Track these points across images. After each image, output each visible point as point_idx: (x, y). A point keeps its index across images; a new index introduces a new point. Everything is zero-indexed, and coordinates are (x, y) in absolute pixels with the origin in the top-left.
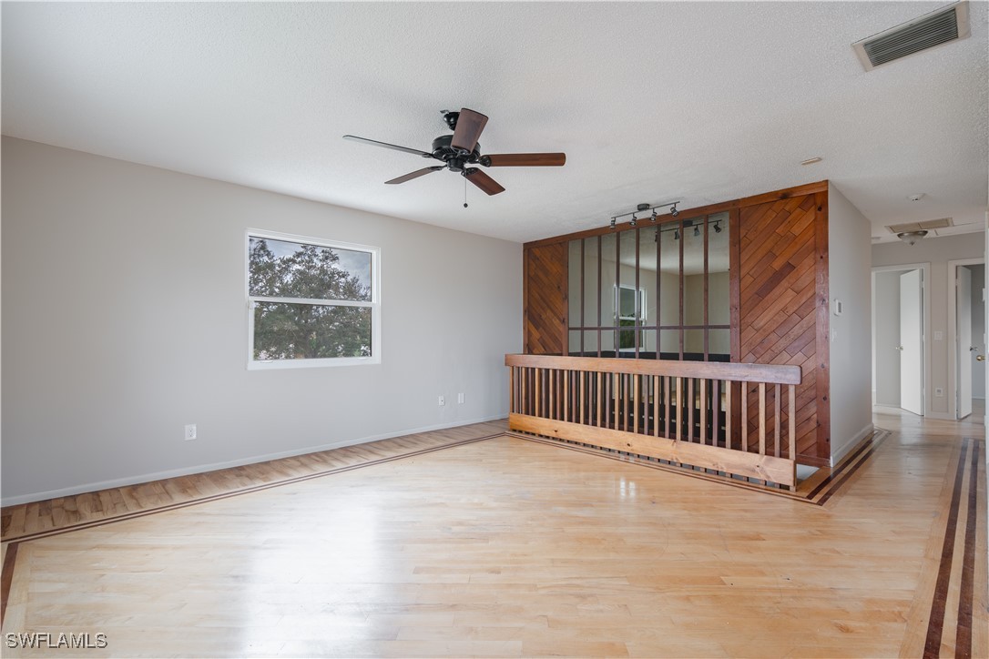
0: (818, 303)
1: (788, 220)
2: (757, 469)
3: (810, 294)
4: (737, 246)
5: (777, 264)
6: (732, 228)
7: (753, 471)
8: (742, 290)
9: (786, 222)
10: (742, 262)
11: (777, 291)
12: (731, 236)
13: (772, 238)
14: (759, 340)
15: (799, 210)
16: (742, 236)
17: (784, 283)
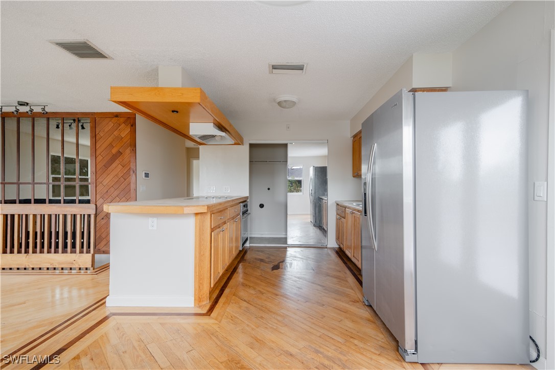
0: (131, 172)
1: (119, 128)
2: (74, 262)
3: (128, 168)
4: (94, 138)
5: (114, 151)
6: (91, 128)
7: (72, 263)
8: (97, 163)
9: (118, 129)
10: (97, 148)
11: (114, 165)
12: (91, 133)
13: (112, 136)
14: (106, 191)
15: (123, 125)
16: (97, 133)
17: (117, 162)
